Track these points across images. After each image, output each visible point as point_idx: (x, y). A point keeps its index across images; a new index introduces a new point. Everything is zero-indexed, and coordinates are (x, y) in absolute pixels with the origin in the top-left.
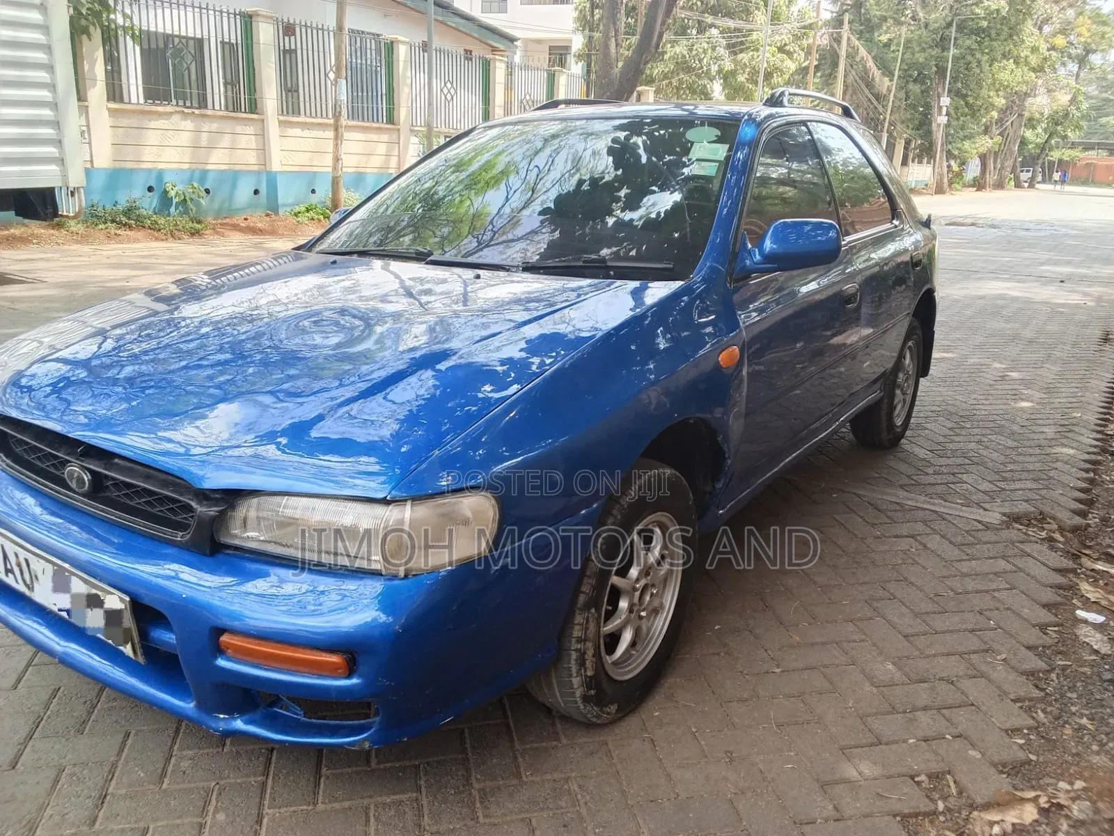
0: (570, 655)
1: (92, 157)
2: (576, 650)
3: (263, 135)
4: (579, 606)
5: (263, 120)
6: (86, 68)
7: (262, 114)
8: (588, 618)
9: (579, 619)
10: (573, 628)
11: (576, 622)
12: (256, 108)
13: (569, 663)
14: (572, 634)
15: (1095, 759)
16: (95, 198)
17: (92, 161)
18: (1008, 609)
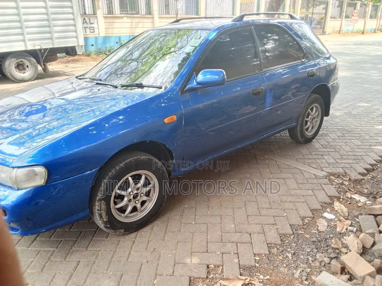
0: (96, 214)
1: (99, 32)
2: (98, 213)
3: (153, 22)
4: (97, 200)
5: (153, 17)
6: (96, 4)
7: (153, 15)
8: (101, 204)
9: (97, 204)
10: (95, 206)
11: (96, 205)
12: (151, 13)
13: (96, 216)
14: (95, 208)
15: (282, 269)
16: (100, 46)
17: (99, 34)
18: (296, 209)
